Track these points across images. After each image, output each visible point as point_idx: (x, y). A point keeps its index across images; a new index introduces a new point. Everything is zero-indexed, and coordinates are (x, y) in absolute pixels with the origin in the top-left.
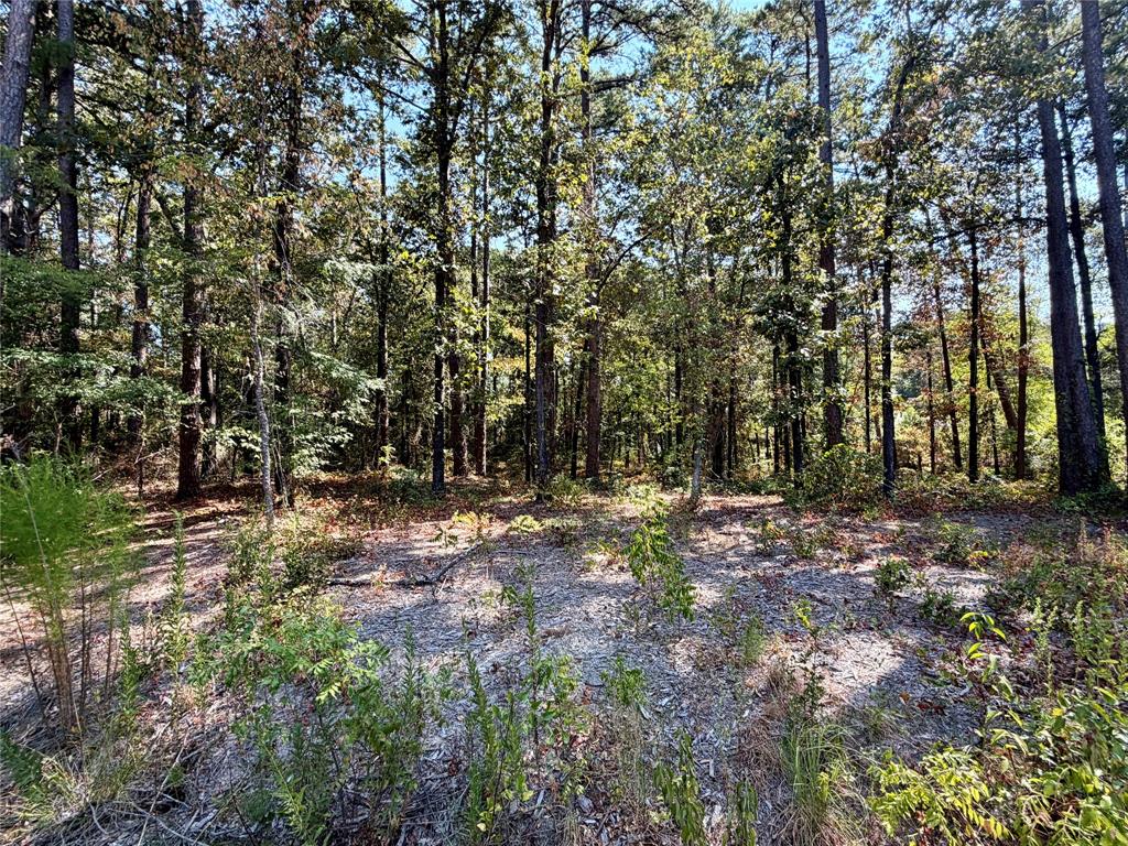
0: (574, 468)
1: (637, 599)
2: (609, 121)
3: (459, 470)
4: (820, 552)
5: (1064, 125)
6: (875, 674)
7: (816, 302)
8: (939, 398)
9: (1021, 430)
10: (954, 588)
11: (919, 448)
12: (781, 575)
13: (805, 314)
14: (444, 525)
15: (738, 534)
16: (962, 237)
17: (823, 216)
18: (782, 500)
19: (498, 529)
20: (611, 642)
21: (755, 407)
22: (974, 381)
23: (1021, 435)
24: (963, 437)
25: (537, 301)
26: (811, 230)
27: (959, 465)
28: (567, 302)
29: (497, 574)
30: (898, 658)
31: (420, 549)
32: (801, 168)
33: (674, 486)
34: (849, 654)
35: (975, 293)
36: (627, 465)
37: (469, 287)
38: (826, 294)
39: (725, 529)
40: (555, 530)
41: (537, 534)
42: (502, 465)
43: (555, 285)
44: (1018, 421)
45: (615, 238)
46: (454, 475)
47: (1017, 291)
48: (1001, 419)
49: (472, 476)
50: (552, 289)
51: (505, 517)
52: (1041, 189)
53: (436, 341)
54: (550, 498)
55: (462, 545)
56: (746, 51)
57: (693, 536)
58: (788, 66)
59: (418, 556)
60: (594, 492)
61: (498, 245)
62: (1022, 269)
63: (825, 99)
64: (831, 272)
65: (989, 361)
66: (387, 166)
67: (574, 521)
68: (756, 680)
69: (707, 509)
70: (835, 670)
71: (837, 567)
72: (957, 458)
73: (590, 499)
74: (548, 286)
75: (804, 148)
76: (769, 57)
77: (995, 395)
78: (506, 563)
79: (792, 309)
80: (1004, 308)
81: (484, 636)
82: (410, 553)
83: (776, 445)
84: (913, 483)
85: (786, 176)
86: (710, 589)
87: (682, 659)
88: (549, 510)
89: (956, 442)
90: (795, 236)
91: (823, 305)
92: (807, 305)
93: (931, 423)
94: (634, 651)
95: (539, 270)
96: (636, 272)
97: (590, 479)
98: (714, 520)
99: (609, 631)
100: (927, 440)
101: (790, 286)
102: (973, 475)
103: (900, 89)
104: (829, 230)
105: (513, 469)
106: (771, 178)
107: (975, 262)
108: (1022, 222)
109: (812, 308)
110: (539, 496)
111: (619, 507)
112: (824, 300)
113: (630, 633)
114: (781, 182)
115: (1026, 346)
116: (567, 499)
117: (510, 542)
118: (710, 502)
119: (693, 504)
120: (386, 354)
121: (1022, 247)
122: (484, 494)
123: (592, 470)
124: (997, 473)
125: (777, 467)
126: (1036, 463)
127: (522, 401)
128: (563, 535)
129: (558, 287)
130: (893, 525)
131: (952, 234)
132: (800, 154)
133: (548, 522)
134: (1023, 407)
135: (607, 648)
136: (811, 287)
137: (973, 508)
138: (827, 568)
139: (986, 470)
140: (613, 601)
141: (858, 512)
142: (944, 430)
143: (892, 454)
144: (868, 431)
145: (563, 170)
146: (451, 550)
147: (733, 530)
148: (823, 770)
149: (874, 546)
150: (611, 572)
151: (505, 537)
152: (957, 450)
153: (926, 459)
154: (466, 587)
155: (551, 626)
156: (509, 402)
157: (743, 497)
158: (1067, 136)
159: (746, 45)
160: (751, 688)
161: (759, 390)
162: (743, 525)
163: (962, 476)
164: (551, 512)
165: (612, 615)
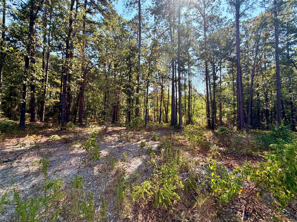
0: (75, 119)
1: (87, 156)
2: (91, 31)
3: (32, 120)
4: (131, 140)
5: (175, 64)
6: (137, 166)
7: (135, 87)
8: (156, 108)
9: (167, 114)
10: (153, 146)
11: (152, 117)
12: (123, 146)
13: (133, 89)
14: (21, 140)
15: (115, 137)
16: (161, 79)
17: (137, 70)
18: (126, 128)
19: (44, 139)
20: (77, 170)
21: (123, 107)
22: (161, 105)
23: (167, 115)
24: (159, 115)
25: (64, 74)
26: (135, 72)
27: (158, 120)
28: (74, 76)
29: (41, 155)
30: (142, 161)
31: (9, 148)
32: (134, 58)
33: (102, 125)
34: (133, 162)
35: (162, 89)
36: (91, 119)
37: (42, 64)
38: (137, 86)
39: (112, 136)
40: (64, 139)
41: (58, 140)
42: (51, 118)
43: (70, 71)
44: (167, 113)
45: (91, 61)
46: (30, 122)
47: (168, 90)
48: (164, 112)
49: (38, 122)
50: (69, 72)
51: (48, 135)
52: (172, 73)
53: (24, 80)
54: (65, 129)
55: (28, 146)
56: (126, 28)
57: (105, 138)
58: (134, 35)
59: (7, 151)
60: (80, 127)
61: (53, 54)
62: (169, 86)
63: (140, 45)
64: (138, 81)
65: (163, 102)
66: (6, 16)
67: (72, 136)
68: (113, 172)
69: (109, 131)
70: (130, 166)
71: (134, 143)
72: (158, 119)
73: (78, 129)
74: (68, 70)
75: (135, 54)
76: (130, 32)
77: (164, 108)
78: (45, 150)
79: (130, 88)
80: (166, 92)
81: (31, 176)
82: (3, 151)
83: (127, 115)
84: (150, 124)
85: (131, 59)
86: (106, 151)
87: (96, 171)
88: (65, 132)
89: (158, 116)
90: (132, 72)
91: (136, 88)
92: (133, 87)
93: (154, 113)
94: (83, 171)
95: (65, 65)
96: (96, 71)
97: (79, 123)
98: (110, 134)
99: (77, 167)
100: (154, 115)
101: (130, 83)
102: (160, 122)
103: (152, 49)
104: (139, 72)
105: (55, 119)
106: (128, 58)
107: (162, 84)
108: (169, 78)
109: (134, 88)
110: (61, 129)
111: (86, 131)
112: (137, 87)
113: (83, 166)
114: (130, 60)
115: (169, 100)
116: (71, 129)
117: (48, 144)
118: (110, 129)
119: (106, 130)
120: (2, 80)
121: (169, 83)
122: (41, 128)
123: (80, 121)
124: (163, 122)
125: (127, 120)
126: (169, 121)
127: (59, 101)
128: (67, 140)
129: (71, 71)
130: (145, 133)
131: (160, 78)
132: (134, 56)
133: (63, 137)
134: (168, 110)
135: (75, 172)
136: (134, 84)
137: (158, 129)
138: (132, 143)
139: (162, 121)
140: (79, 158)
141: (140, 130)
142: (156, 114)
143: (147, 118)
144: (144, 113)
145: (75, 40)
146: (23, 148)
147: (114, 136)
148: (123, 191)
149: (141, 138)
150: (80, 149)
151: (47, 142)
152: (158, 118)
153: (153, 119)
154: (27, 160)
155: (58, 168)
156: (54, 101)
157: (118, 128)
158: (176, 65)
159: (125, 27)
160: (112, 174)
161: (124, 103)
162: (117, 134)
163: (158, 122)
164: (65, 133)
165: (78, 162)
